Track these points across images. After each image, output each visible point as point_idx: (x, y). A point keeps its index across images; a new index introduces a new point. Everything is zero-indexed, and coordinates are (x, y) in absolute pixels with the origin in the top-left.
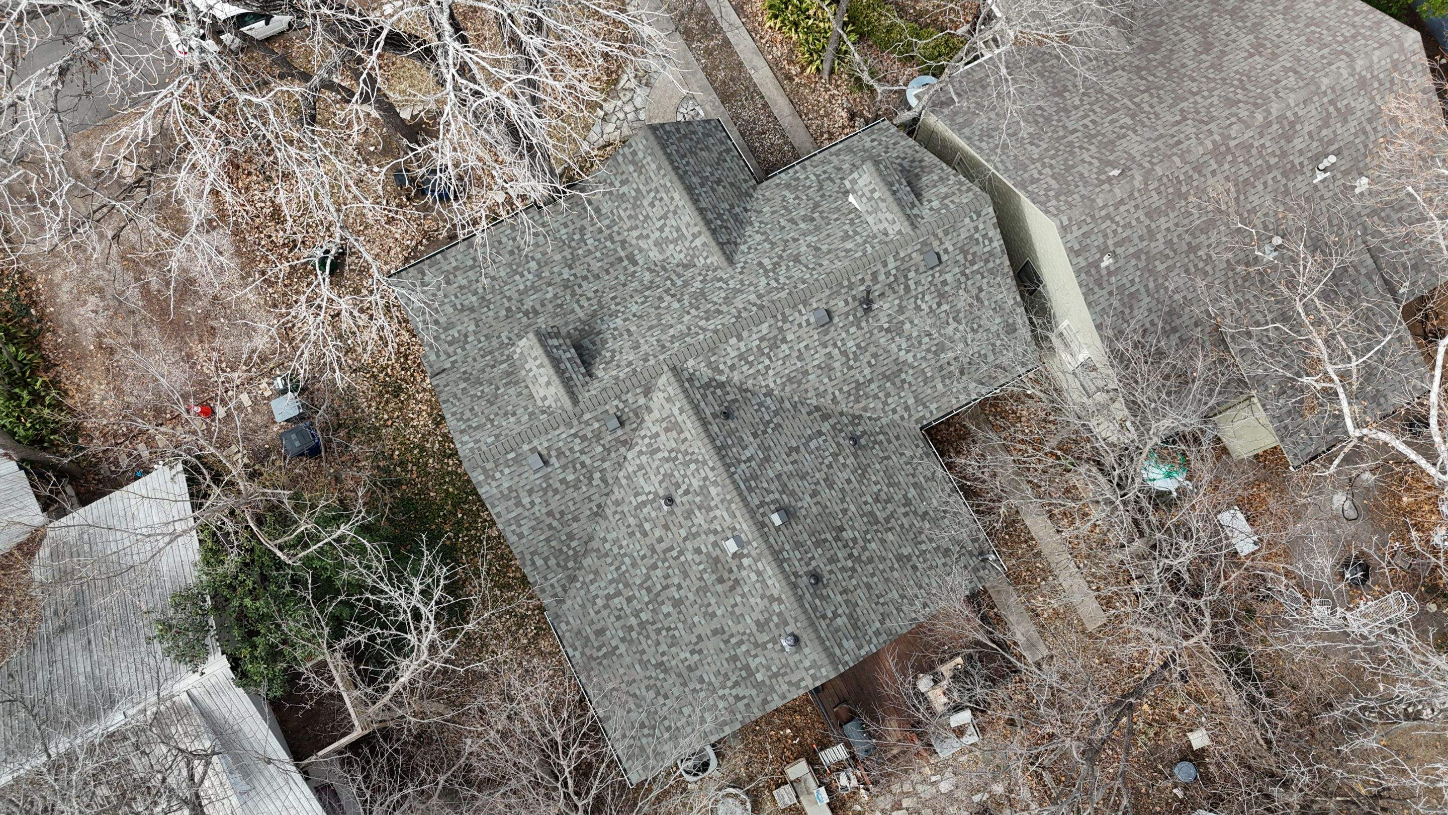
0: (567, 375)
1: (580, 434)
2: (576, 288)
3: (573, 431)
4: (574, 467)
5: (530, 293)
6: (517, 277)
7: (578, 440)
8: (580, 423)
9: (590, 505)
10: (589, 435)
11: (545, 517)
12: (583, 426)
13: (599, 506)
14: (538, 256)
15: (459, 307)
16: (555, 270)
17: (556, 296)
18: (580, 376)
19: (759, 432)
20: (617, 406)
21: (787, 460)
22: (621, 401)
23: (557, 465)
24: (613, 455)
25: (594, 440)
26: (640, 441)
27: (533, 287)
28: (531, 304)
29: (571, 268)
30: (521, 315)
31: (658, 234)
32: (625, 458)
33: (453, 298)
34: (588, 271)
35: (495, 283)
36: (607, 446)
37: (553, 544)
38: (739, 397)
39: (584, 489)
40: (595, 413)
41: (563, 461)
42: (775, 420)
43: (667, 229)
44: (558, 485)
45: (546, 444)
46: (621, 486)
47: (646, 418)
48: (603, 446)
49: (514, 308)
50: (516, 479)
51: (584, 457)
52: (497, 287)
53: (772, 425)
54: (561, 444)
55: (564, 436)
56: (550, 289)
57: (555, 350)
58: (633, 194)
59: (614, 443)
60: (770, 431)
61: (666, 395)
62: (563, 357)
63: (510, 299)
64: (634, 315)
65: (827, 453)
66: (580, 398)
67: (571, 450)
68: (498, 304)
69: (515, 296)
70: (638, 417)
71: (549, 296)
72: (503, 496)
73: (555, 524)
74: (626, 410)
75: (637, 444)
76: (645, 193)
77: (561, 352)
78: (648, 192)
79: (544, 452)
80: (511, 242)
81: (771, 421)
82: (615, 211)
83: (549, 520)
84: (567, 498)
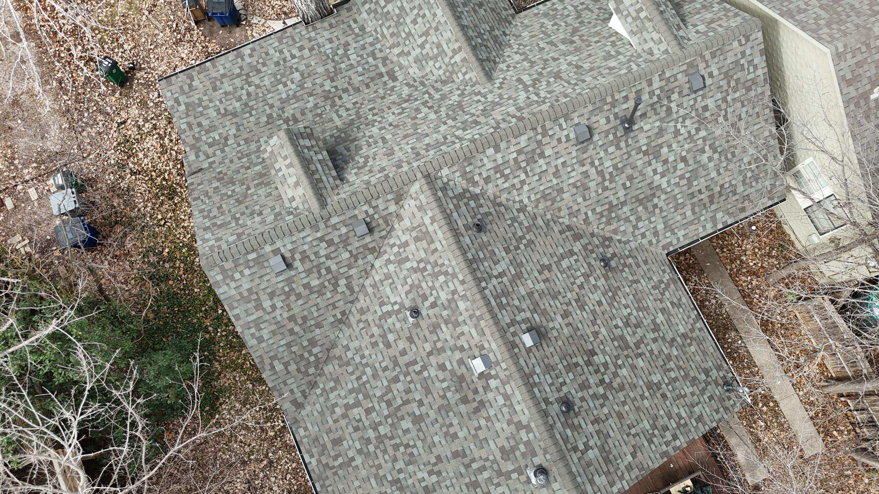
0: (317, 176)
1: (327, 238)
2: (336, 99)
3: (319, 235)
4: (319, 272)
5: (291, 102)
6: (281, 87)
7: (324, 245)
8: (327, 227)
9: (334, 312)
10: (336, 240)
11: (286, 322)
12: (330, 230)
13: (343, 313)
14: (302, 68)
15: (223, 111)
16: (318, 81)
17: (316, 106)
18: (331, 180)
19: (512, 248)
20: (366, 212)
21: (539, 278)
22: (371, 206)
23: (301, 269)
24: (360, 262)
25: (341, 245)
26: (388, 250)
27: (295, 96)
28: (292, 112)
29: (332, 80)
30: (281, 122)
31: (418, 50)
32: (373, 265)
33: (218, 103)
34: (349, 84)
35: (259, 90)
36: (354, 253)
37: (294, 349)
38: (492, 210)
39: (329, 295)
40: (343, 218)
41: (308, 265)
42: (528, 237)
43: (427, 46)
44: (301, 289)
45: (290, 247)
46: (367, 294)
47: (396, 226)
48: (351, 252)
49: (275, 115)
50: (257, 281)
51: (329, 263)
52: (261, 95)
53: (524, 241)
54: (306, 247)
55: (309, 239)
56: (311, 99)
57: (306, 151)
58: (397, 11)
59: (361, 250)
60: (522, 247)
61: (418, 204)
62: (315, 158)
63: (272, 106)
64: (391, 125)
65: (579, 273)
66: (329, 200)
67: (316, 254)
68: (260, 111)
69: (277, 104)
70: (388, 225)
71: (310, 105)
72: (242, 297)
73: (297, 329)
74: (376, 216)
75: (385, 252)
76: (408, 10)
77: (312, 153)
78: (412, 10)
79: (288, 255)
80: (277, 54)
81: (524, 237)
82: (379, 29)
83: (291, 325)
84: (311, 303)
